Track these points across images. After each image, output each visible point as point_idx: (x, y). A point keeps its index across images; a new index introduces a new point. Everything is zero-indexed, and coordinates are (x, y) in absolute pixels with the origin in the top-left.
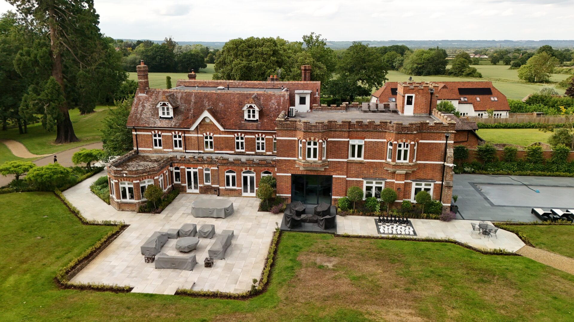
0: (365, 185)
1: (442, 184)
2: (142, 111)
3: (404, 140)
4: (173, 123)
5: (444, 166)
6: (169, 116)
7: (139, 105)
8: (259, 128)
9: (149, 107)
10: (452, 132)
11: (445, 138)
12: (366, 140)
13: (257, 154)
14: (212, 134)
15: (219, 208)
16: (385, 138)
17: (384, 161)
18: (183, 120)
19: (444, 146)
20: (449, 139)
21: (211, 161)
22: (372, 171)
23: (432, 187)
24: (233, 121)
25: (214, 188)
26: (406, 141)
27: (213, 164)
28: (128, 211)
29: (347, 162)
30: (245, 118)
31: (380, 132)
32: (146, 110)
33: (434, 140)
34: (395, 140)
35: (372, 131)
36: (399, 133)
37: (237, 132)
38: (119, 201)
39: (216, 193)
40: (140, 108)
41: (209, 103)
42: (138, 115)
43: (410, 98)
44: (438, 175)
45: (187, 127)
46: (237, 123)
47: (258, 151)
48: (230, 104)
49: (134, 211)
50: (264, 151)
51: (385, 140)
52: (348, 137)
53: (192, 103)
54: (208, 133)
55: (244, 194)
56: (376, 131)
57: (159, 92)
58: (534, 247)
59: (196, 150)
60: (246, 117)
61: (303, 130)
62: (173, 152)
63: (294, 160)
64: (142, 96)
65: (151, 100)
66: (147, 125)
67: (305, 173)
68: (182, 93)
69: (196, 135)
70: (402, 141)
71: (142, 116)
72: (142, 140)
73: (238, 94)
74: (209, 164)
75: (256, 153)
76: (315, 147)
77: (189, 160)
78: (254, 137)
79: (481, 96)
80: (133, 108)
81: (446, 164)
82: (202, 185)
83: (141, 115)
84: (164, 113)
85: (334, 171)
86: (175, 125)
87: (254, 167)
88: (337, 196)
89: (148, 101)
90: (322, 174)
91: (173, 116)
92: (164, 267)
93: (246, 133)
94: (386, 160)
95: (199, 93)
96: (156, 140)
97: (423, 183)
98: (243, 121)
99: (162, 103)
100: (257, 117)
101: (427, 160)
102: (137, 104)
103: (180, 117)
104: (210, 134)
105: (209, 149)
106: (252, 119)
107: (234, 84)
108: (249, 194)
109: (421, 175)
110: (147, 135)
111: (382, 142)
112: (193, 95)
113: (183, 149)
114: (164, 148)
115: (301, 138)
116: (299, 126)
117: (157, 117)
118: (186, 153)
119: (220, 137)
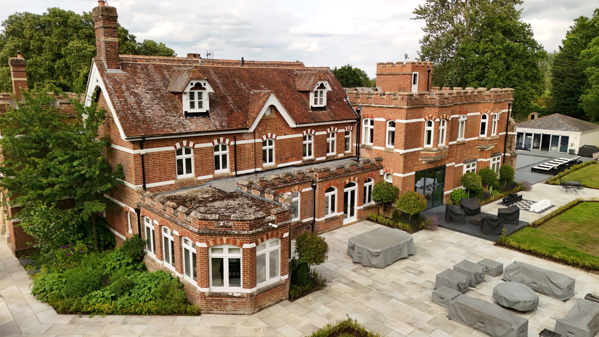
0: (465, 170)
1: (504, 155)
2: (138, 103)
3: (497, 110)
4: (214, 123)
5: (507, 135)
6: (203, 110)
8: (335, 118)
9: (148, 96)
10: (512, 99)
11: (508, 106)
12: (469, 114)
13: (328, 160)
14: (274, 136)
16: (479, 111)
17: (476, 138)
18: (228, 116)
19: (507, 115)
21: (303, 179)
22: (469, 152)
23: (500, 161)
24: (298, 111)
25: (306, 224)
27: (306, 183)
30: (311, 105)
31: (477, 103)
32: (145, 101)
33: (505, 109)
37: (306, 128)
41: (245, 84)
43: (415, 77)
44: (502, 147)
45: (243, 127)
46: (304, 113)
47: (328, 155)
50: (335, 153)
52: (459, 112)
53: (221, 87)
54: (269, 135)
55: (345, 222)
56: (474, 104)
59: (252, 168)
60: (312, 103)
63: (419, 151)
64: (115, 74)
65: (141, 81)
66: (171, 131)
67: (426, 167)
69: (252, 141)
71: (148, 115)
72: (154, 166)
74: (300, 184)
77: (274, 184)
78: (325, 133)
80: (115, 100)
81: (508, 133)
84: (192, 105)
85: (447, 159)
86: (222, 126)
87: (358, 174)
88: (447, 190)
89: (135, 82)
90: (439, 165)
91: (208, 109)
93: (316, 128)
94: (479, 136)
95: (217, 68)
96: (180, 162)
97: (496, 158)
98: (310, 110)
99: (194, 83)
100: (325, 102)
101: (501, 132)
103: (220, 111)
104: (271, 136)
105: (268, 164)
106: (319, 105)
108: (349, 219)
109: (495, 149)
110: (165, 153)
111: (477, 116)
113: (231, 170)
114: (199, 175)
115: (432, 117)
116: (429, 101)
117: (177, 113)
118: (237, 176)
119: (284, 140)
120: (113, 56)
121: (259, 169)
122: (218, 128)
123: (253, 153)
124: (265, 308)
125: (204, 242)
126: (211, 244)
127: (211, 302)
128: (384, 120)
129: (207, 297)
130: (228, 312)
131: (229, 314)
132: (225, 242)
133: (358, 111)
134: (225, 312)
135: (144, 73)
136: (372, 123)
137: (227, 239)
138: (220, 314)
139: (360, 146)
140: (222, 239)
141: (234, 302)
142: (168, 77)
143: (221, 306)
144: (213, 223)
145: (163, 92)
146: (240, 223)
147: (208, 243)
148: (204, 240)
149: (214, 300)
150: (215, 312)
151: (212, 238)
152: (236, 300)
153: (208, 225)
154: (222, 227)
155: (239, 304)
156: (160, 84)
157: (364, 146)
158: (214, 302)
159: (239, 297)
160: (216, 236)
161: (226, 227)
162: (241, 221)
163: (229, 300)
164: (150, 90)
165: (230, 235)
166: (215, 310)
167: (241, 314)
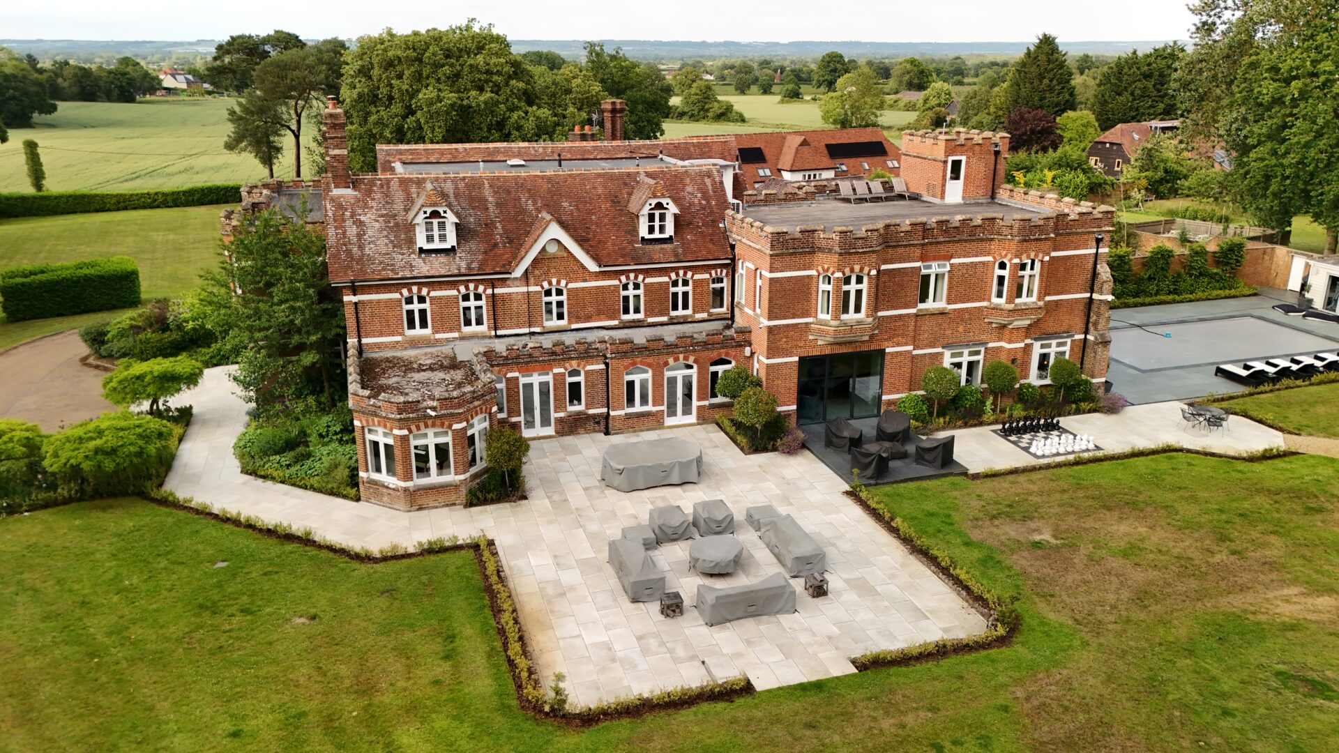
0: (947, 361)
1: (1085, 338)
2: (360, 236)
3: (1032, 255)
4: (460, 263)
5: (1091, 299)
6: (447, 246)
7: (344, 220)
8: (681, 257)
9: (377, 225)
10: (1107, 229)
11: (1094, 244)
12: (953, 261)
13: (673, 322)
14: (563, 283)
15: (684, 460)
16: (989, 254)
17: (985, 304)
18: (485, 252)
19: (1092, 260)
20: (1101, 245)
21: (586, 351)
22: (961, 329)
23: (1067, 348)
24: (614, 245)
25: (594, 417)
26: (1036, 256)
27: (592, 357)
28: (436, 507)
29: (917, 315)
30: (641, 235)
31: (982, 240)
32: (370, 233)
33: (1076, 248)
34: (1017, 256)
35: (966, 241)
36: (1025, 241)
37: (626, 273)
38: (409, 484)
39: (597, 428)
40: (352, 231)
41: (535, 203)
42: (355, 249)
43: (956, 165)
44: (1079, 322)
45: (503, 270)
46: (624, 249)
47: (673, 313)
48: (591, 204)
49: (454, 504)
50: (689, 312)
51: (990, 258)
52: (923, 258)
53: (491, 208)
54: (554, 281)
55: (669, 421)
56: (973, 241)
57: (388, 181)
58: (1299, 435)
59: (523, 327)
60: (643, 232)
61: (837, 249)
62: (462, 338)
63: (807, 324)
64: (342, 196)
65: (374, 204)
66: (391, 275)
67: (828, 351)
68: (454, 181)
69: (524, 289)
70: (1028, 257)
71: (367, 251)
72: (372, 316)
73: (599, 175)
74: (582, 358)
75: (672, 318)
76: (859, 287)
77: (530, 356)
78: (666, 279)
79: (869, 159)
80: (331, 232)
81: (1095, 296)
82: (562, 415)
83: (361, 247)
84: (430, 239)
85: (889, 339)
86: (469, 268)
87: (694, 351)
88: (893, 393)
89: (366, 206)
90: (865, 348)
91: (455, 244)
92: (730, 618)
93: (647, 273)
94: (989, 300)
95: (498, 178)
96: (410, 313)
97: (1054, 342)
98: (637, 243)
99: (429, 210)
100: (670, 231)
101: (1061, 293)
102: (340, 221)
103: (473, 245)
104: (558, 282)
105: (554, 323)
106: (657, 235)
107: (533, 152)
108: (680, 419)
109: (1050, 326)
110: (387, 301)
111: (983, 263)
112: (487, 185)
113: (489, 328)
114: (437, 332)
115: (828, 269)
116: (824, 242)
117: (409, 248)
118: (497, 336)
119: (583, 289)
120: (341, 172)
121: (537, 330)
122: (463, 271)
123: (526, 306)
124: (425, 508)
125: (358, 420)
126: (364, 423)
127: (370, 489)
128: (753, 267)
130: (384, 504)
131: (385, 506)
132: (376, 423)
133: (734, 247)
134: (381, 503)
135: (382, 192)
137: (378, 421)
138: (377, 505)
139: (734, 303)
140: (375, 420)
141: (390, 494)
142: (414, 196)
143: (378, 496)
144: (364, 400)
145: (399, 219)
146: (389, 405)
147: (361, 422)
149: (374, 488)
150: (372, 501)
151: (364, 417)
153: (360, 401)
154: (372, 406)
155: (395, 498)
156: (399, 206)
157: (738, 304)
161: (376, 407)
162: (389, 402)
163: (385, 490)
164: (382, 216)
165: (380, 416)
166: (374, 499)
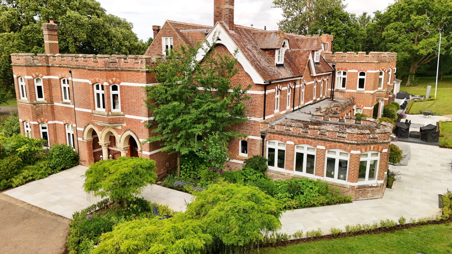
0: (381, 106)
2: (255, 57)
4: (289, 71)
6: (282, 63)
7: (244, 48)
8: (326, 70)
9: (255, 51)
13: (320, 100)
14: (306, 82)
18: (290, 67)
40: (250, 54)
42: (259, 64)
45: (300, 75)
59: (298, 105)
60: (315, 59)
62: (286, 113)
64: (234, 34)
67: (376, 103)
69: (299, 86)
71: (262, 65)
72: (268, 103)
78: (321, 80)
84: (279, 58)
93: (318, 77)
99: (284, 41)
100: (319, 59)
106: (317, 61)
110: (272, 94)
113: (291, 107)
114: (280, 111)
115: (384, 69)
116: (383, 58)
117: (272, 64)
119: (309, 85)
122: (292, 75)
123: (299, 94)
125: (359, 150)
126: (363, 150)
127: (359, 192)
128: (357, 71)
129: (356, 189)
130: (368, 198)
131: (369, 199)
132: (372, 149)
133: (334, 66)
134: (366, 198)
136: (345, 73)
137: (374, 147)
138: (363, 200)
139: (334, 90)
140: (371, 147)
141: (373, 191)
142: (253, 38)
143: (364, 194)
144: (366, 136)
145: (258, 49)
146: (383, 135)
147: (361, 151)
148: (359, 148)
149: (360, 190)
150: (360, 199)
151: (364, 147)
152: (374, 189)
153: (363, 138)
154: (372, 138)
155: (376, 192)
156: (253, 43)
157: (337, 90)
158: (360, 192)
159: (376, 187)
160: (367, 145)
161: (374, 138)
162: (384, 133)
163: (370, 189)
164: (253, 47)
165: (376, 143)
166: (360, 197)
167: (376, 199)
